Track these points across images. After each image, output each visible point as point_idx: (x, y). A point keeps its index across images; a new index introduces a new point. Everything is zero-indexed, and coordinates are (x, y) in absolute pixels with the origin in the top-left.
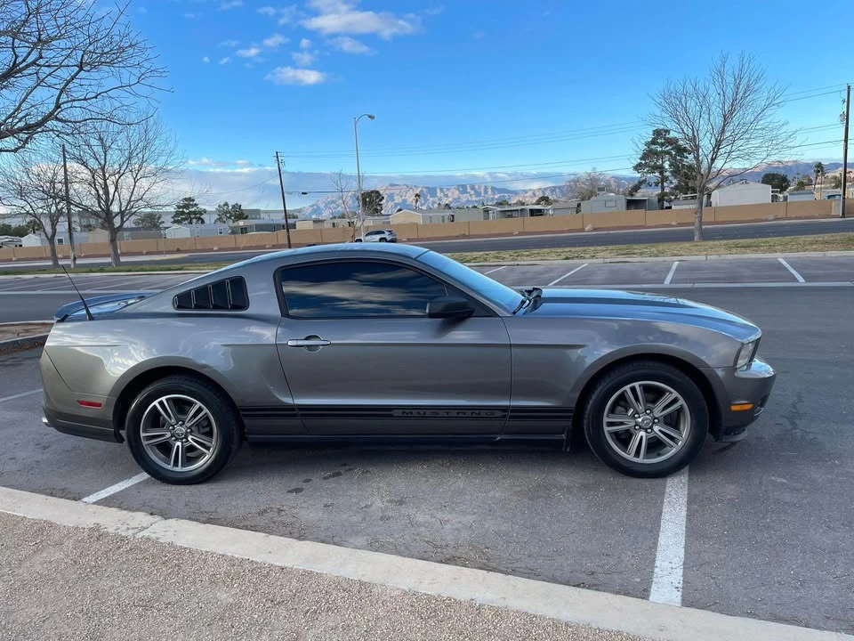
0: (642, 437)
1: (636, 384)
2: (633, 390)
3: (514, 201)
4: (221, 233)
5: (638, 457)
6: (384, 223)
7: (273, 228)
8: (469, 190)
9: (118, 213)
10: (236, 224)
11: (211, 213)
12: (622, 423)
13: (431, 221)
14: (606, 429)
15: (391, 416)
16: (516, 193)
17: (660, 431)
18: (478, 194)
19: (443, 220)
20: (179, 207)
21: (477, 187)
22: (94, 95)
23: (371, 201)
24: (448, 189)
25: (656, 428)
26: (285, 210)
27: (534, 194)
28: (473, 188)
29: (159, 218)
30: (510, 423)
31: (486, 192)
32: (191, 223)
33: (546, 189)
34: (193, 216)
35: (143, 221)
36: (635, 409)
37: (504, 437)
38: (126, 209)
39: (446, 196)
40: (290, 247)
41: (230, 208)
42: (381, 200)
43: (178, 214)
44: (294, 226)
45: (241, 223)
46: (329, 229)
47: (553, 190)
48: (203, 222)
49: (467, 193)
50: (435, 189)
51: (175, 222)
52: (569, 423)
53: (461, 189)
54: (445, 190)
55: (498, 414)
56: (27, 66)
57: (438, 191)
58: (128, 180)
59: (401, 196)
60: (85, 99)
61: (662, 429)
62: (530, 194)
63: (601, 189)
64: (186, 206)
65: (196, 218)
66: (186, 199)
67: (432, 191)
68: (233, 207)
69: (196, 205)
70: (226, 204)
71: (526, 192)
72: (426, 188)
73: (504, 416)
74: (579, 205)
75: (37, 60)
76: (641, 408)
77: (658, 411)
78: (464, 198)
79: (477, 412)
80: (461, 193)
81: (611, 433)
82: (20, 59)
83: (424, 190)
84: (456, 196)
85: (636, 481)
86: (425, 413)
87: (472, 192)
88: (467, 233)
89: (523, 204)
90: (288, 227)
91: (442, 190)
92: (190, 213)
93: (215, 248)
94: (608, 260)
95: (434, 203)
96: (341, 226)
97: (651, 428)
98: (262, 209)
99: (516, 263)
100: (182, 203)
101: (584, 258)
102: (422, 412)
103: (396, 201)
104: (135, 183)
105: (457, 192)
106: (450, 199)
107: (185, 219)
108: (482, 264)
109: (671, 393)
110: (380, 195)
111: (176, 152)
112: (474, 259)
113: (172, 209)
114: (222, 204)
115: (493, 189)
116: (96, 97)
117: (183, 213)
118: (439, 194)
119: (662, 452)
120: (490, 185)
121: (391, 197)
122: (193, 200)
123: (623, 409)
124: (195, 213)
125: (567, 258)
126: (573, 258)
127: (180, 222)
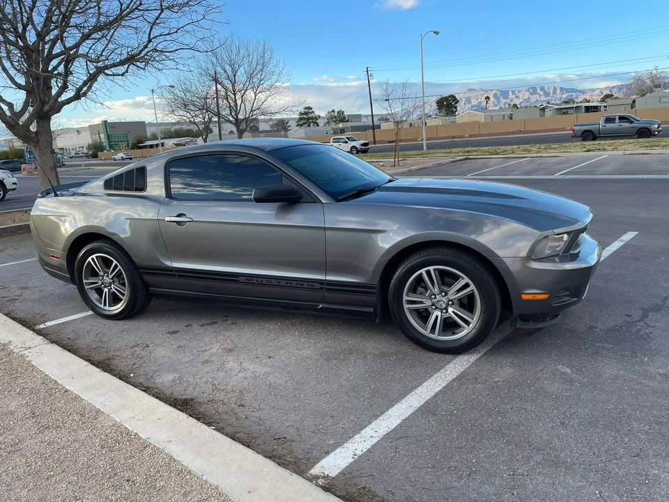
0: (437, 316)
1: (431, 268)
2: (428, 273)
3: (580, 99)
4: (327, 133)
5: (434, 334)
6: (452, 122)
7: (364, 128)
8: (539, 91)
9: (244, 119)
10: (336, 126)
11: (323, 118)
12: (421, 302)
13: (492, 120)
14: (406, 306)
15: (238, 281)
16: (583, 92)
17: (453, 312)
18: (547, 94)
19: (504, 119)
20: (301, 114)
21: (546, 88)
22: (176, 30)
23: (447, 105)
24: (519, 92)
25: (450, 310)
26: (372, 115)
27: (601, 92)
28: (542, 89)
29: (287, 123)
30: (329, 295)
31: (555, 92)
32: (309, 126)
33: (613, 87)
34: (311, 121)
35: (277, 125)
36: (431, 291)
37: (326, 306)
38: (249, 116)
39: (517, 97)
40: (375, 144)
41: (336, 114)
42: (456, 103)
43: (301, 119)
44: (379, 127)
45: (341, 125)
46: (406, 129)
47: (620, 88)
48: (318, 125)
49: (537, 94)
50: (508, 92)
51: (298, 125)
52: (374, 299)
53: (531, 90)
54: (516, 92)
55: (318, 286)
56: (132, 11)
57: (510, 93)
58: (250, 94)
59: (478, 99)
60: (169, 34)
61: (456, 311)
62: (598, 92)
63: (659, 86)
64: (306, 113)
65: (313, 122)
66: (306, 108)
67: (505, 94)
68: (338, 112)
69: (313, 112)
70: (333, 111)
71: (593, 90)
72: (501, 91)
73: (321, 289)
74: (634, 102)
75: (139, 6)
76: (436, 290)
77: (453, 293)
78: (533, 98)
79: (301, 283)
80: (531, 94)
81: (411, 311)
82: (124, 6)
83: (498, 93)
84: (526, 97)
85: (430, 354)
86: (262, 281)
87: (542, 93)
88: (522, 129)
89: (589, 102)
90: (374, 127)
91: (513, 92)
92: (308, 119)
94: (628, 152)
95: (505, 103)
96: (416, 126)
97: (446, 309)
98: (363, 114)
99: (539, 155)
100: (303, 111)
101: (605, 150)
102: (259, 280)
103: (473, 104)
104: (255, 96)
105: (528, 93)
106: (521, 100)
107: (305, 123)
108: (509, 156)
109: (463, 278)
110: (456, 99)
111: (284, 72)
112: (504, 151)
113: (297, 116)
114: (330, 111)
115: (562, 89)
116: (177, 32)
117: (304, 119)
118: (511, 96)
119: (455, 331)
120: (558, 86)
121: (468, 100)
122: (311, 109)
123: (423, 290)
124: (312, 118)
125: (588, 151)
126: (593, 150)
127: (301, 125)
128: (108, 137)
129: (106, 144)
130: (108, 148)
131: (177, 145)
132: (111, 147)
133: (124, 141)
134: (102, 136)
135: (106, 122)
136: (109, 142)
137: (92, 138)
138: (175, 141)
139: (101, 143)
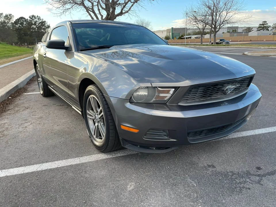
4: (270, 34)
11: (272, 27)
20: (260, 25)
29: (252, 29)
32: (263, 31)
35: (246, 30)
43: (259, 27)
48: (268, 30)
51: (257, 30)
64: (263, 24)
66: (263, 22)
69: (267, 24)
92: (264, 27)
93: (264, 40)
100: (261, 24)
107: (261, 29)
117: (261, 27)
122: (266, 22)
124: (266, 27)
127: (259, 30)
128: (173, 34)
129: (171, 37)
130: (172, 38)
131: (196, 38)
132: (173, 38)
133: (178, 36)
134: (171, 34)
135: (173, 28)
136: (173, 36)
137: (167, 34)
138: (196, 36)
139: (170, 36)
